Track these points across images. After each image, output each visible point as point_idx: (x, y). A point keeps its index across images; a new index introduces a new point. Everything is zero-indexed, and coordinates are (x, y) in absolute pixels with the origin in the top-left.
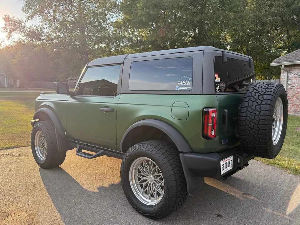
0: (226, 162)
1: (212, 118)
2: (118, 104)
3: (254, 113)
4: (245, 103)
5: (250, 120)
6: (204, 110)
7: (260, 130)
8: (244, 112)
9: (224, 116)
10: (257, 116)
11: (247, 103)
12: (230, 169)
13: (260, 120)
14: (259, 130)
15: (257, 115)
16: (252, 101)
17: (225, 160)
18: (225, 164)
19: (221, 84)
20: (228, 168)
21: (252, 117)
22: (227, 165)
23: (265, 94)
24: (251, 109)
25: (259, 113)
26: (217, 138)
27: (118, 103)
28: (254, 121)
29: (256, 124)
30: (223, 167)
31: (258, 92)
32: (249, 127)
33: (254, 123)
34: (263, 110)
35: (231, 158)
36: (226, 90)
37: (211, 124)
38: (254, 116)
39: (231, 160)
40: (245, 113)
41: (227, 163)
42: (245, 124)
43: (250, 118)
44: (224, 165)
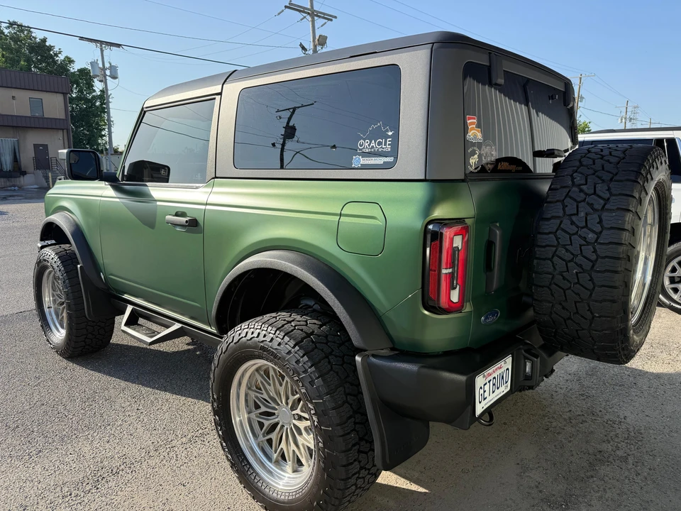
0: (491, 377)
1: (454, 250)
2: (208, 207)
3: (580, 236)
4: (552, 205)
5: (568, 256)
6: (431, 227)
7: (596, 288)
8: (550, 233)
9: (490, 245)
10: (591, 247)
11: (559, 204)
12: (502, 394)
13: (598, 256)
14: (594, 288)
15: (588, 243)
16: (575, 200)
17: (490, 371)
18: (489, 382)
19: (483, 147)
20: (497, 392)
21: (575, 249)
22: (494, 385)
23: (615, 178)
24: (573, 223)
25: (598, 238)
26: (468, 308)
27: (207, 204)
28: (580, 259)
29: (584, 271)
30: (482, 391)
31: (594, 174)
32: (564, 278)
33: (580, 266)
34: (609, 226)
35: (506, 364)
36: (499, 167)
37: (450, 270)
38: (581, 246)
39: (508, 369)
40: (552, 236)
41: (494, 378)
42: (551, 270)
43: (567, 250)
44: (487, 387)
